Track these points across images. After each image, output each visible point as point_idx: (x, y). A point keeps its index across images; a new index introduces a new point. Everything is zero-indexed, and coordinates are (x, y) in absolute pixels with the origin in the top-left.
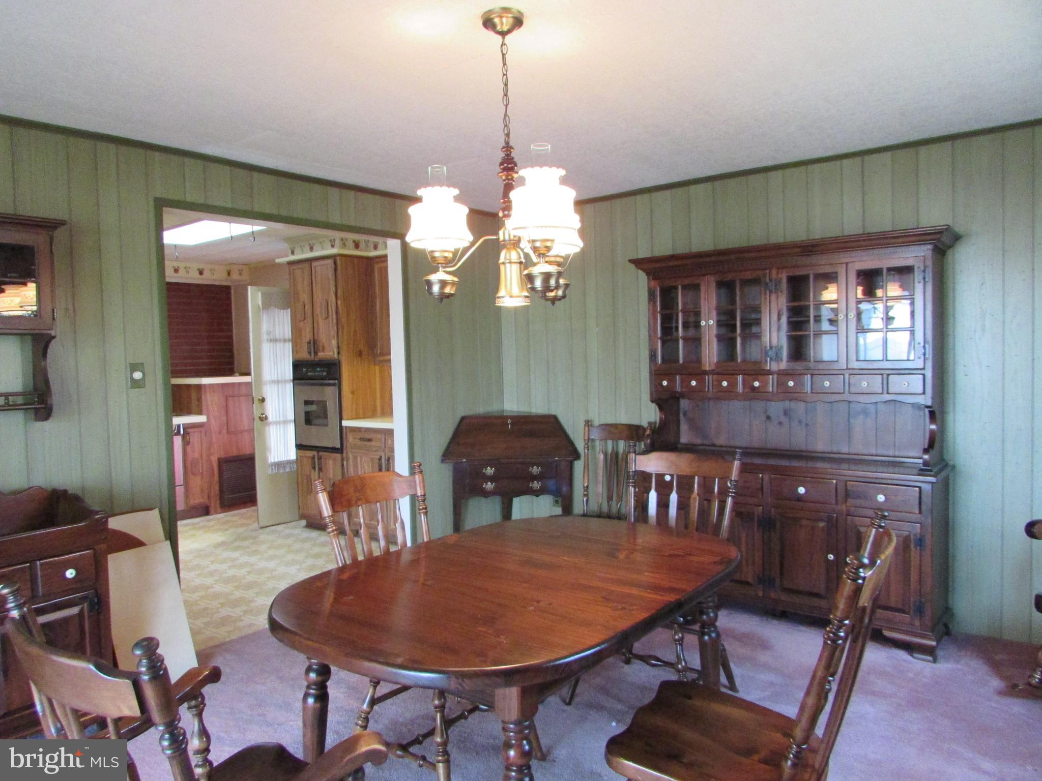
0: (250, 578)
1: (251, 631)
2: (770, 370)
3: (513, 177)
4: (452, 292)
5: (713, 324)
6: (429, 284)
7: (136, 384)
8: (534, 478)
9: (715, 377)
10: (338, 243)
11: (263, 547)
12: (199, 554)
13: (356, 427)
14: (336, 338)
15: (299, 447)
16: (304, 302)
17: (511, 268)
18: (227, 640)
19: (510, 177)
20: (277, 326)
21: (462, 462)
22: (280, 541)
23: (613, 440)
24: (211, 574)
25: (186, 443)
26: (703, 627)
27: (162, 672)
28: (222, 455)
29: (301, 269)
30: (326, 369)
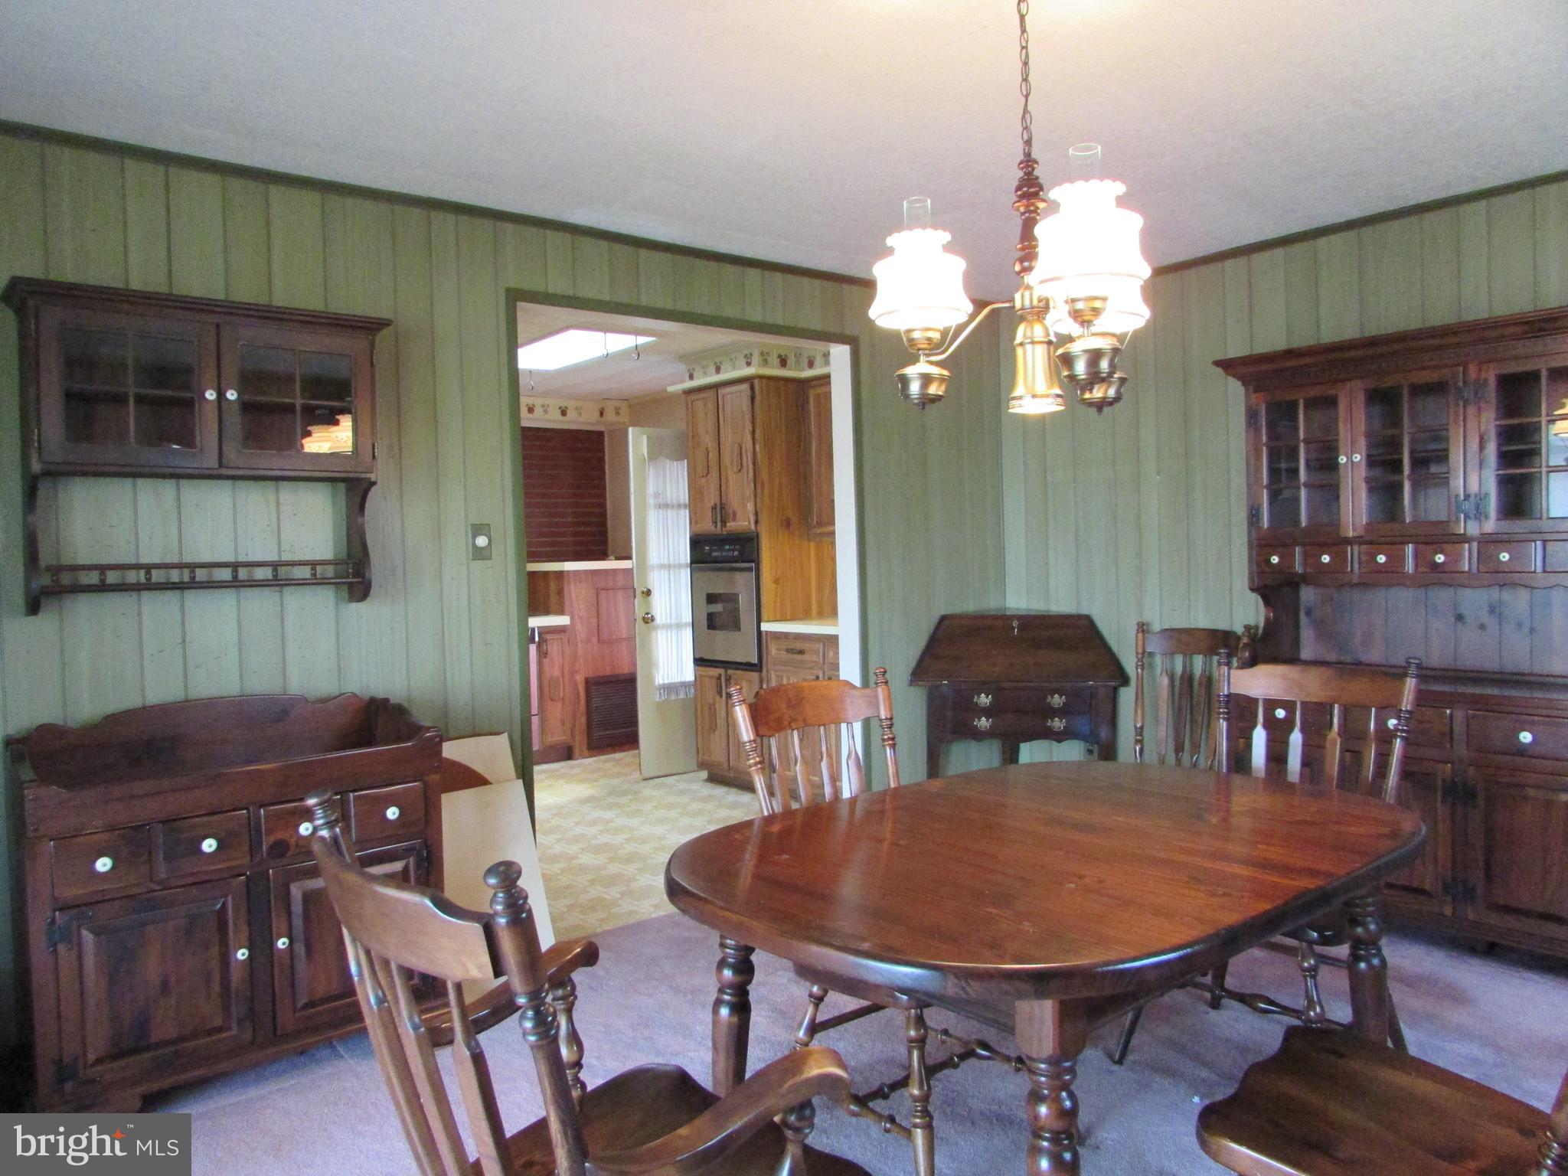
0: (630, 848)
1: (632, 920)
2: (1465, 534)
3: (1038, 208)
4: (940, 393)
5: (1361, 460)
6: (904, 381)
7: (480, 554)
8: (1054, 712)
9: (1364, 548)
10: (756, 359)
11: (647, 807)
12: (560, 811)
13: (782, 633)
14: (752, 498)
15: (699, 662)
16: (707, 449)
17: (1033, 350)
18: (599, 930)
19: (1032, 208)
20: (668, 487)
21: (942, 685)
22: (671, 799)
23: (1185, 655)
24: (576, 839)
25: (542, 654)
26: (1354, 948)
27: (524, 915)
28: (591, 673)
29: (703, 399)
30: (737, 547)
